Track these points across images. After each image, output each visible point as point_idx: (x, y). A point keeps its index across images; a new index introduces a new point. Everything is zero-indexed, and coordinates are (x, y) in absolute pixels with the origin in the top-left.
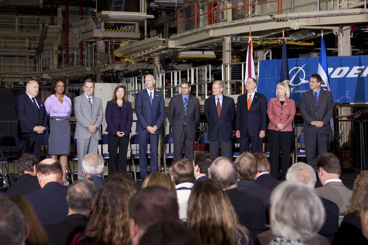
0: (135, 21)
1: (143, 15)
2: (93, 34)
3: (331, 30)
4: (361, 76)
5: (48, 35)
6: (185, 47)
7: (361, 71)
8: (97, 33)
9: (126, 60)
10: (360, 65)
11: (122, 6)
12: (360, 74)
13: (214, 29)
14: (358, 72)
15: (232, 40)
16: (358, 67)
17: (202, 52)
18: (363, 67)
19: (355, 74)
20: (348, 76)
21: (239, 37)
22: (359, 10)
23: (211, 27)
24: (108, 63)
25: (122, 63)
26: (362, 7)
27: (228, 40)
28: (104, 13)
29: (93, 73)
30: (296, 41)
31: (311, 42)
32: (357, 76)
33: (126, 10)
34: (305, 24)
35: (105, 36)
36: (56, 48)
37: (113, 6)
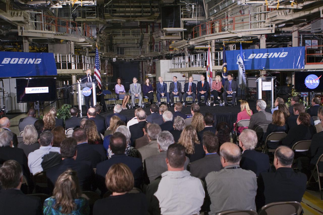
0: (178, 31)
1: (182, 29)
2: (160, 38)
3: (257, 37)
4: (268, 57)
5: (144, 37)
6: (197, 44)
7: (268, 55)
8: (162, 38)
9: (175, 49)
10: (268, 53)
11: (173, 25)
12: (267, 57)
13: (207, 37)
14: (267, 56)
15: (215, 41)
16: (267, 54)
17: (205, 46)
18: (269, 54)
19: (266, 56)
20: (262, 58)
21: (218, 40)
22: (267, 28)
23: (206, 36)
24: (167, 51)
25: (173, 51)
26: (269, 26)
27: (213, 41)
28: (164, 29)
29: (162, 55)
30: (244, 41)
31: (251, 41)
32: (266, 57)
33: (174, 27)
34: (244, 34)
35: (166, 39)
36: (148, 43)
37: (169, 25)
